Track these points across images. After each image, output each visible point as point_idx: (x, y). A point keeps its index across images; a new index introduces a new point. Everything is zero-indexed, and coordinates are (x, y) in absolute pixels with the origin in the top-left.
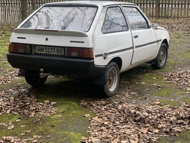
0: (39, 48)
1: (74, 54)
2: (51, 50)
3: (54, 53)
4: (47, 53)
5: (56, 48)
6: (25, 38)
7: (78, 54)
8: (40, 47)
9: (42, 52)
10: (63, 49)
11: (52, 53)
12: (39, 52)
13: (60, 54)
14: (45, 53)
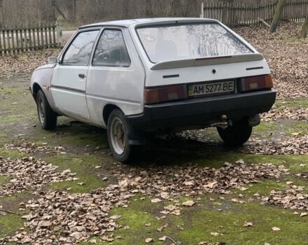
0: (196, 87)
1: (254, 86)
2: (215, 87)
3: (220, 91)
4: (209, 93)
5: (222, 83)
6: (178, 76)
7: (259, 85)
8: (198, 86)
9: (201, 93)
10: (233, 82)
11: (217, 92)
12: (196, 94)
13: (228, 91)
14: (205, 93)
